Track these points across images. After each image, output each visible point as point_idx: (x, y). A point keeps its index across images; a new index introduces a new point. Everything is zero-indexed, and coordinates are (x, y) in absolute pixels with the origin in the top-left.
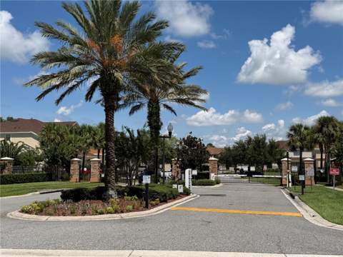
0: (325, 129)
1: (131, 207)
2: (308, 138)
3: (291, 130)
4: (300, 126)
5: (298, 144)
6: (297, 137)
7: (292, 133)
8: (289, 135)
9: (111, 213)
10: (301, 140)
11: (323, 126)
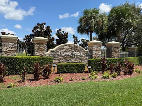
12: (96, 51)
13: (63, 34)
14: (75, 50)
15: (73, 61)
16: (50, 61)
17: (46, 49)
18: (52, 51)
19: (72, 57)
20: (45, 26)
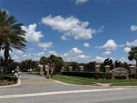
0: (52, 59)
1: (12, 83)
2: (46, 61)
3: (41, 58)
4: (44, 57)
5: (43, 62)
6: (43, 60)
7: (41, 59)
8: (41, 60)
9: (7, 85)
10: (44, 61)
11: (51, 58)
12: (133, 70)
13: (118, 62)
14: (122, 70)
15: (122, 75)
16: (111, 74)
17: (110, 70)
18: (112, 71)
19: (121, 73)
20: (109, 60)
